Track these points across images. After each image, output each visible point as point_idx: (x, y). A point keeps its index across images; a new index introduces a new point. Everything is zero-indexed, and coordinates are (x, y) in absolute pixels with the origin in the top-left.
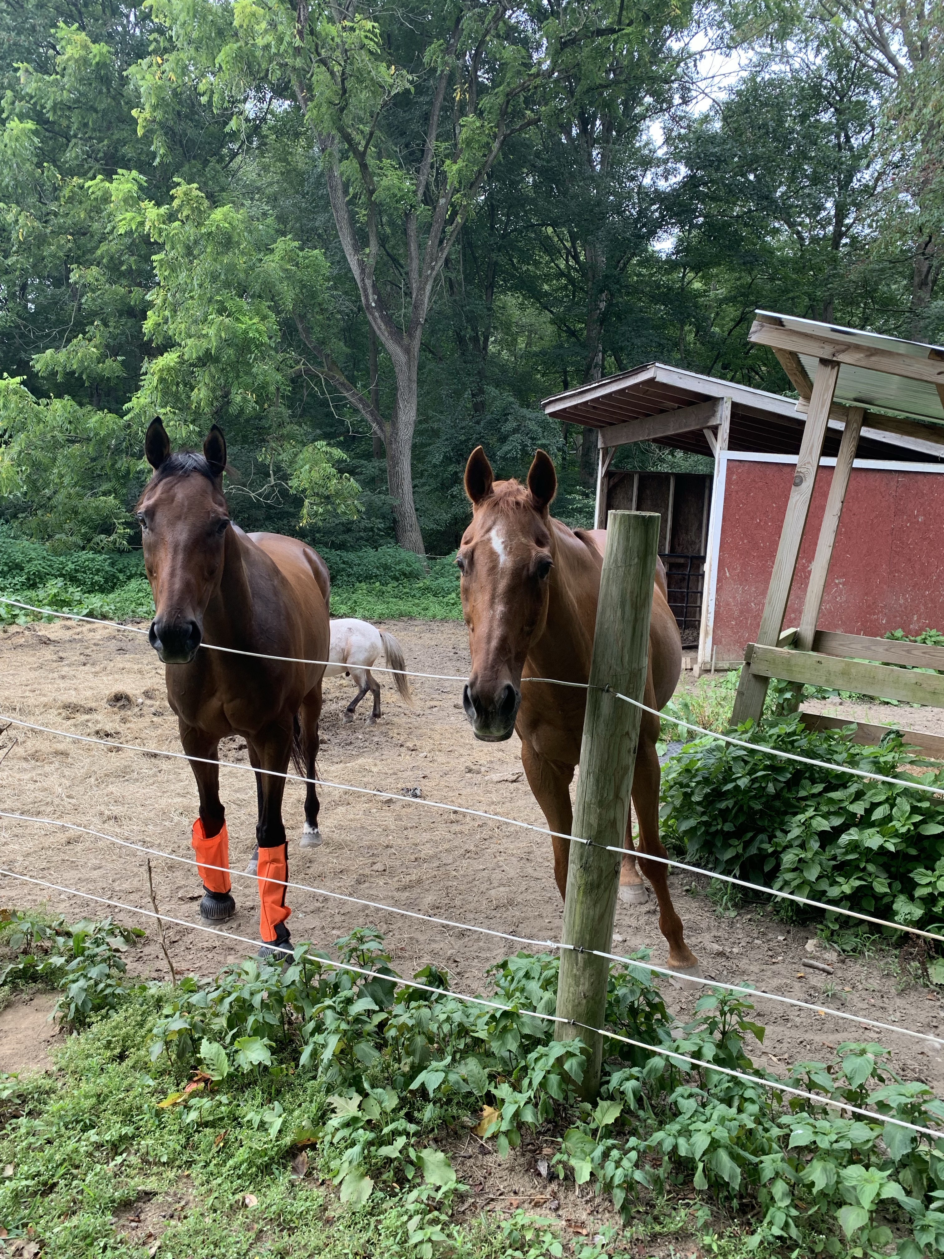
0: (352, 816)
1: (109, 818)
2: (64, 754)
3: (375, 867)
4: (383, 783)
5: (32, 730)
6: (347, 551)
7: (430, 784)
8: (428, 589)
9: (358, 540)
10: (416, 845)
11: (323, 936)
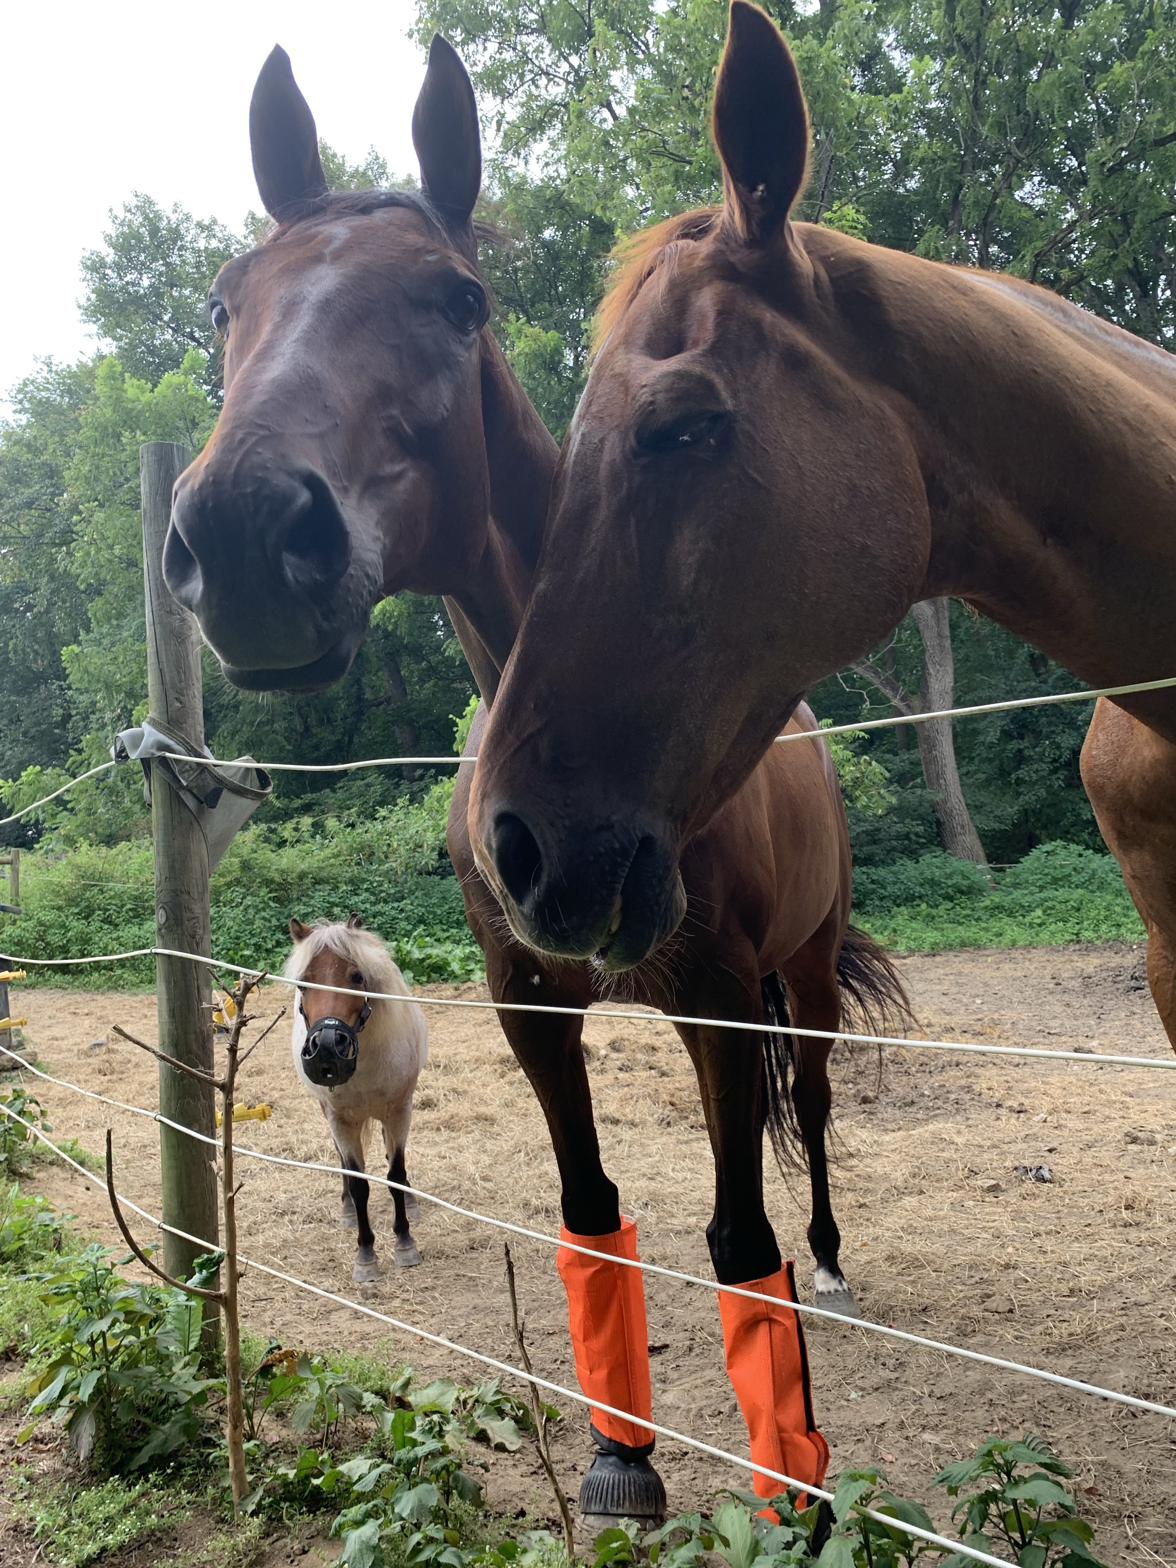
0: (930, 1212)
1: (537, 1212)
2: (489, 1120)
3: (991, 1304)
4: (978, 1160)
5: (455, 1091)
6: (876, 867)
7: (1064, 1162)
8: (999, 908)
9: (889, 852)
10: (1065, 1264)
11: (904, 1444)
